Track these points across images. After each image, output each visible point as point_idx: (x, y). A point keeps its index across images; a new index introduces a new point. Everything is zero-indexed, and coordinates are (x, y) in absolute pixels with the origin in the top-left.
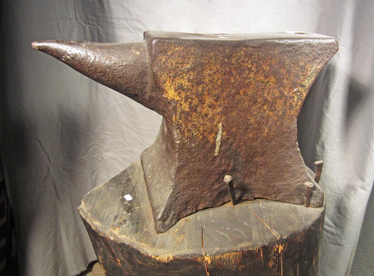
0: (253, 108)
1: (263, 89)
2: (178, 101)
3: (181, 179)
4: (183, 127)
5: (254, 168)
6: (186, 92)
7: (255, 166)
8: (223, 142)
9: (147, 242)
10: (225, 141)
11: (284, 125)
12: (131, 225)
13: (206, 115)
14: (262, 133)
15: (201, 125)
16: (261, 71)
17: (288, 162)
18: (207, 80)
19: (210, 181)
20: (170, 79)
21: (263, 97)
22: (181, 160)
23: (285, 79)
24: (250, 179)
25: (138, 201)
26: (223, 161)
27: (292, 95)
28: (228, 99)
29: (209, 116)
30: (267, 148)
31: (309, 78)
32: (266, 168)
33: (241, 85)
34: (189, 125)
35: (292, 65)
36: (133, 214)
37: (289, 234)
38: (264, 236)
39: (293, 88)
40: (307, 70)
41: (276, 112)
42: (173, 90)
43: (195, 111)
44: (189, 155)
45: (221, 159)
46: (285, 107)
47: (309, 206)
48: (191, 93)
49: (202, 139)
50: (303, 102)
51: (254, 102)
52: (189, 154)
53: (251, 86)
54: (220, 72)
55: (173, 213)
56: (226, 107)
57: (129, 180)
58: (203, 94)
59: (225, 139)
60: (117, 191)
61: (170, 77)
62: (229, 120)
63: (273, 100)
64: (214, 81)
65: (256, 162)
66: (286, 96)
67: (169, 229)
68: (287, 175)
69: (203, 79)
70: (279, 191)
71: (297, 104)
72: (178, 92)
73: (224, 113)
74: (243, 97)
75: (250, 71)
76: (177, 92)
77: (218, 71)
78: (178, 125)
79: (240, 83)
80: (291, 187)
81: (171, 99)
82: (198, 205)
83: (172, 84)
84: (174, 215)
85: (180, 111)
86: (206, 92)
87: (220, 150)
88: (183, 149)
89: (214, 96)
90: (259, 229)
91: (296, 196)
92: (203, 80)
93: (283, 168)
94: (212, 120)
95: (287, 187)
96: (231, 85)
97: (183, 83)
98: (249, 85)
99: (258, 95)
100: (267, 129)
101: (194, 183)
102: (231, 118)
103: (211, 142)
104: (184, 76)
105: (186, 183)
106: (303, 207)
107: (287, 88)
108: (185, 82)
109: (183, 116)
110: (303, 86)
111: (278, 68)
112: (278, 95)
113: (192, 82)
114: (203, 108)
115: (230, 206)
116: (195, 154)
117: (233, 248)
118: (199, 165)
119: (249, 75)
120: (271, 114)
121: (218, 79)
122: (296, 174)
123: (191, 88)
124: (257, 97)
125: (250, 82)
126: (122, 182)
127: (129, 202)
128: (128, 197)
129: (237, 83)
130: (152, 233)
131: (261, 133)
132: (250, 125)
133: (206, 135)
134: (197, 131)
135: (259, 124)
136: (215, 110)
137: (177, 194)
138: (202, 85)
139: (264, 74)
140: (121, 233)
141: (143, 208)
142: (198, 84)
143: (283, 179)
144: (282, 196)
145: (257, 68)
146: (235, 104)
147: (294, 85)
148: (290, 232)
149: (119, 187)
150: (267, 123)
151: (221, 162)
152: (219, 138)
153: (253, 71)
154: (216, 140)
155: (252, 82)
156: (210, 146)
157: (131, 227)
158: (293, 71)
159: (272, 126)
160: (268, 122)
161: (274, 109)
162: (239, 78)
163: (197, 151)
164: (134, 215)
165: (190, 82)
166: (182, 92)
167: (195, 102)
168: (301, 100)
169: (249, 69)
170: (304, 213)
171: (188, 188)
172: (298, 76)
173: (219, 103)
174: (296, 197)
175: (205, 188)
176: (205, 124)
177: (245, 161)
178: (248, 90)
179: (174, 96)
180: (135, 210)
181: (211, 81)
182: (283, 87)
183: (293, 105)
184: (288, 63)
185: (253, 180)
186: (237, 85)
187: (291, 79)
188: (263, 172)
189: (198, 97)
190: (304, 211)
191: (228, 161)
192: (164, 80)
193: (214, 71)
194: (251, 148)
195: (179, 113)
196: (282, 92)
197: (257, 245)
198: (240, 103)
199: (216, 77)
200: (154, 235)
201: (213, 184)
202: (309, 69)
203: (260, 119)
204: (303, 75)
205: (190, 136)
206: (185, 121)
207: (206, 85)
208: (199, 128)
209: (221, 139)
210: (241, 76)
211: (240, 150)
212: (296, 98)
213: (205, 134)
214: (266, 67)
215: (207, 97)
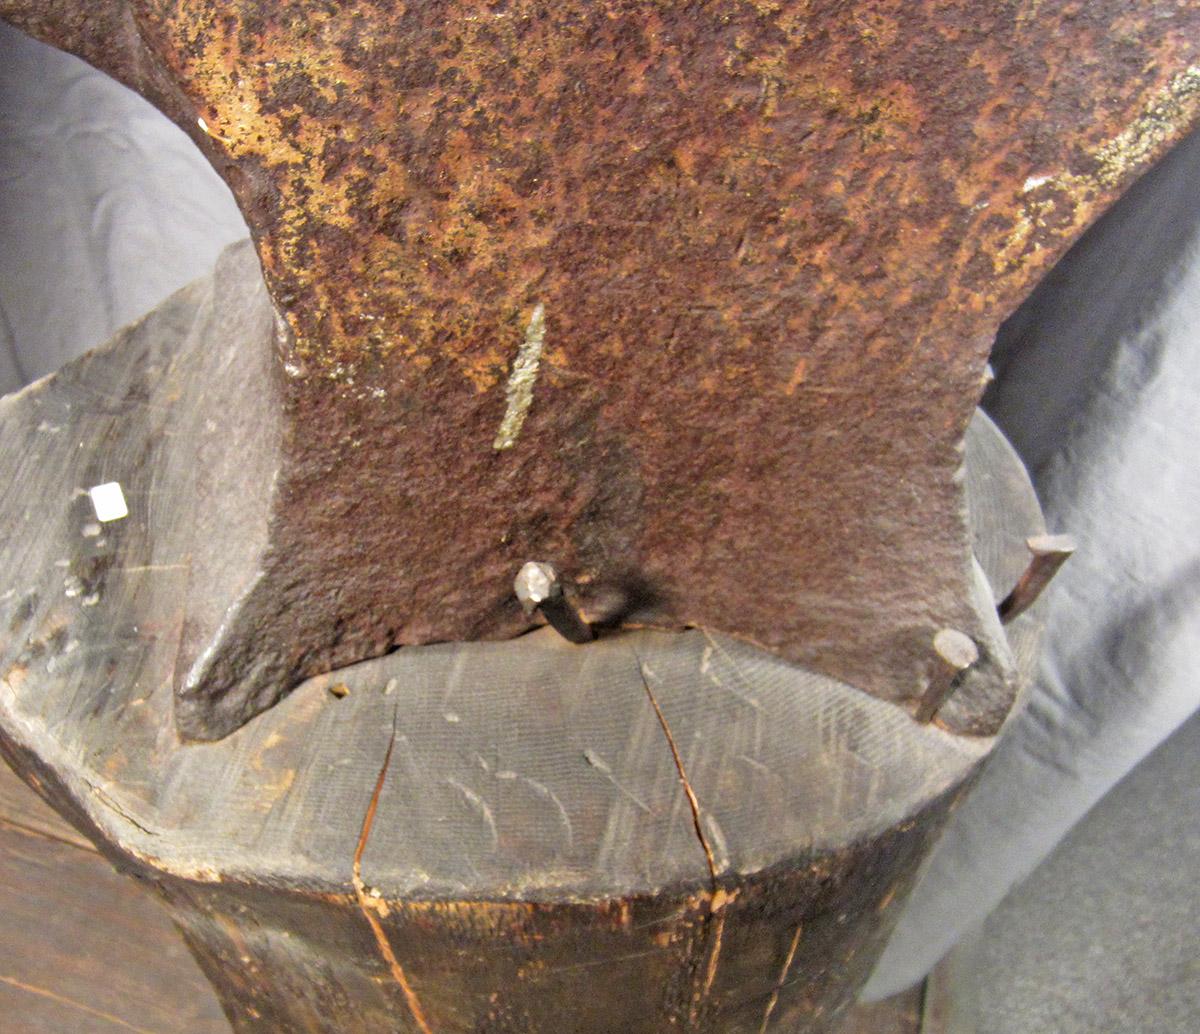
0: (742, 253)
1: (828, 152)
2: (282, 166)
3: (313, 531)
4: (317, 304)
5: (702, 520)
6: (331, 121)
7: (706, 510)
8: (545, 394)
9: (125, 776)
10: (555, 390)
11: (910, 359)
12: (82, 670)
13: (459, 258)
14: (771, 378)
15: (425, 304)
16: (838, 47)
17: (884, 523)
18: (469, 67)
19: (463, 546)
20: (227, 32)
21: (819, 199)
22: (311, 453)
23: (987, 109)
24: (674, 558)
25: (147, 530)
26: (540, 475)
27: (1006, 211)
28: (598, 186)
29: (473, 266)
30: (785, 449)
31: (1144, 125)
32: (763, 526)
33: (692, 116)
34: (352, 296)
35: (1057, 33)
36: (107, 606)
37: (775, 858)
38: (657, 847)
39: (1022, 169)
40: (1151, 72)
41: (878, 288)
42: (251, 106)
43: (391, 228)
44: (356, 436)
45: (528, 466)
46: (939, 267)
47: (932, 719)
48: (367, 134)
49: (427, 372)
50: (1058, 252)
51: (758, 218)
52: (354, 429)
53: (754, 131)
54: (557, 26)
55: (262, 663)
56: (577, 229)
57: (139, 393)
58: (442, 144)
59: (561, 385)
60: (70, 452)
61: (229, 21)
62: (593, 299)
63: (874, 226)
64: (518, 75)
65: (717, 497)
66: (964, 211)
67: (238, 727)
68: (861, 575)
69: (446, 54)
70: (807, 627)
71: (1021, 262)
72: (283, 120)
73: (564, 257)
74: (693, 183)
75: (759, 37)
76: (272, 118)
77: (544, 15)
78: (288, 291)
79: (684, 102)
80: (870, 627)
81: (241, 150)
82: (400, 628)
83: (244, 64)
84: (272, 669)
85: (299, 223)
86: (457, 136)
87: (526, 428)
88: (324, 407)
89: (512, 161)
90: (645, 807)
91: (883, 664)
92: (445, 65)
93: (851, 544)
94: (491, 284)
95: (849, 621)
96: (627, 109)
97: (312, 66)
98: (742, 124)
99: (790, 184)
100: (807, 367)
101: (383, 548)
102: (604, 291)
103: (481, 389)
104: (319, 26)
105: (336, 545)
106: (903, 715)
107: (985, 170)
108: (323, 62)
109: (317, 251)
110: (1087, 166)
111: (954, 42)
112: (916, 197)
113: (372, 70)
114: (438, 219)
115: (557, 647)
116: (387, 434)
117: (493, 885)
118: (407, 479)
119: (749, 60)
120: (846, 293)
121: (546, 66)
122: (914, 578)
123: (364, 100)
124: (781, 197)
125: (754, 109)
126: (107, 397)
127: (108, 529)
128: (109, 501)
129: (663, 100)
130: (163, 732)
131: (766, 377)
132: (712, 335)
133: (453, 355)
134: (401, 331)
135: (761, 334)
136: (511, 234)
137: (289, 588)
138: (434, 94)
139: (856, 67)
140: (26, 708)
141: (160, 574)
142: (412, 85)
143: (839, 586)
144: (818, 650)
145: (813, 21)
146: (640, 217)
147: (1038, 155)
148: (783, 848)
149: (84, 425)
150: (814, 339)
151: (527, 475)
152: (525, 372)
153: (784, 41)
154: (510, 382)
155: (764, 105)
156: (474, 405)
157: (78, 676)
158: (1054, 69)
159: (840, 353)
160: (817, 331)
161: (868, 270)
162: (680, 73)
163: (399, 420)
164: (112, 610)
165: (357, 66)
166: (307, 122)
167: (391, 182)
168: (1048, 239)
169: (760, 21)
170: (889, 755)
171: (351, 567)
172: (1076, 106)
173: (538, 201)
174: (880, 669)
175: (438, 572)
176: (448, 303)
177: (655, 487)
178: (727, 151)
179: (260, 139)
180: (120, 579)
181: (498, 76)
182: (955, 157)
183: (991, 266)
184: (1033, 13)
185: (688, 565)
186: (666, 114)
187: (1025, 116)
188: (743, 543)
189: (406, 160)
190: (894, 744)
191: (567, 477)
192: (192, 38)
193: (517, 14)
194: (696, 441)
195: (292, 235)
196: (943, 184)
197: (609, 890)
198: (668, 214)
199: (528, 54)
200: (167, 743)
201: (480, 560)
202: (1167, 70)
203: (773, 312)
204: (1108, 102)
205: (359, 349)
206: (327, 277)
207: (463, 93)
208: (410, 317)
209: (539, 380)
210: (701, 62)
211: (635, 438)
212: (1024, 226)
213: (449, 351)
214: (879, 22)
215: (467, 163)
